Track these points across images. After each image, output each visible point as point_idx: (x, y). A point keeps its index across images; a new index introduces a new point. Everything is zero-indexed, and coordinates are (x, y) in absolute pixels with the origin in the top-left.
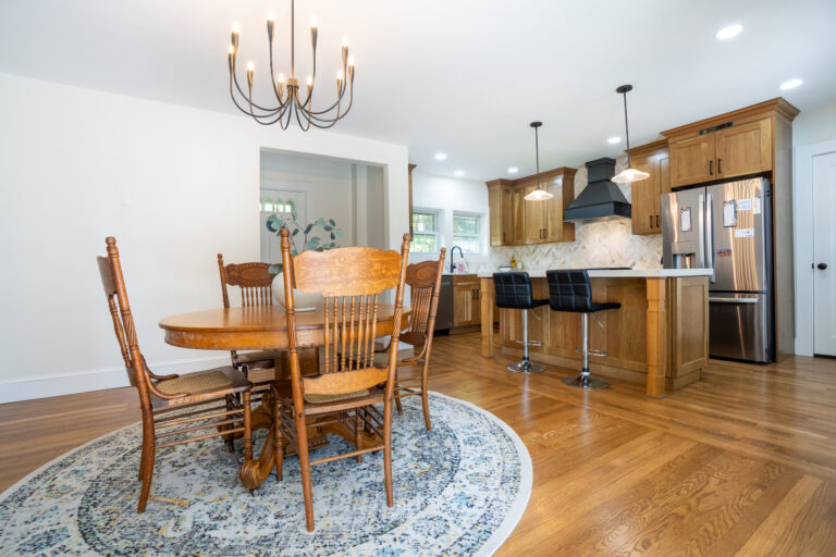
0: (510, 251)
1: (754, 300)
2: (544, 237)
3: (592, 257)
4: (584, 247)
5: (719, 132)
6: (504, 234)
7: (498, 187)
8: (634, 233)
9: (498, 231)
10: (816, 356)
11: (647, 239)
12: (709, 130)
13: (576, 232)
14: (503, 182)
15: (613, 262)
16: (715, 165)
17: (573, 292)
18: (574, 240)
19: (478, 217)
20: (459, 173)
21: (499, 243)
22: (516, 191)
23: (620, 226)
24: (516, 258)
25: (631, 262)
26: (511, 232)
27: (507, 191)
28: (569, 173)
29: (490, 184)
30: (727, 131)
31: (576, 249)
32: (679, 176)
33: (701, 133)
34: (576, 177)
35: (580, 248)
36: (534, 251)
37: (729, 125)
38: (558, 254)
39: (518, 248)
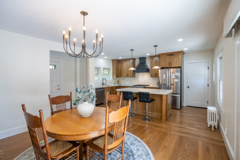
0: (118, 79)
2: (128, 76)
3: (140, 81)
4: (138, 79)
5: (171, 56)
7: (115, 61)
8: (151, 77)
9: (115, 73)
10: (187, 106)
11: (153, 78)
12: (169, 55)
13: (136, 75)
14: (117, 60)
15: (145, 83)
16: (170, 63)
17: (145, 98)
19: (109, 69)
20: (106, 57)
21: (115, 76)
22: (120, 62)
23: (147, 74)
24: (119, 81)
25: (149, 84)
26: (118, 74)
27: (117, 63)
28: (134, 59)
29: (113, 60)
30: (173, 56)
31: (135, 79)
32: (162, 65)
33: (167, 55)
34: (136, 60)
35: (137, 79)
36: (124, 79)
37: (173, 55)
38: (131, 80)
39: (119, 78)
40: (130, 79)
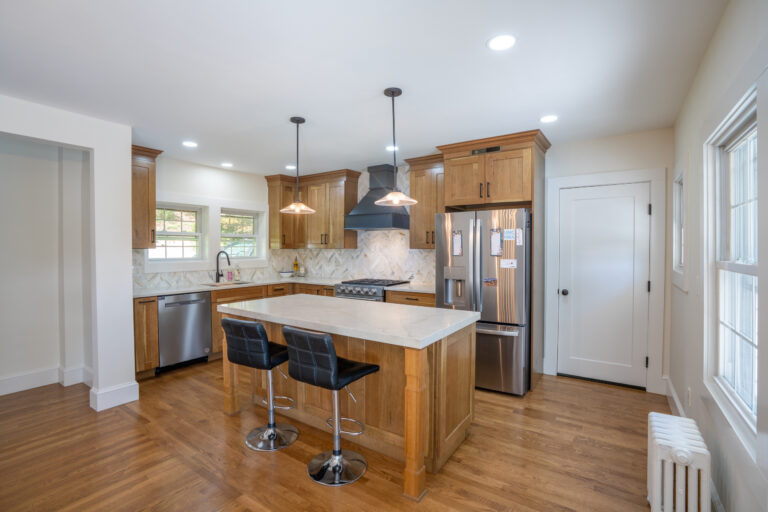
0: (293, 254)
1: (514, 333)
2: (325, 241)
3: (373, 266)
4: (365, 256)
5: (488, 155)
6: (284, 236)
7: (278, 183)
8: (412, 247)
9: (278, 232)
10: (559, 375)
11: (425, 253)
12: (480, 152)
13: (359, 239)
14: (284, 178)
15: (393, 273)
16: (484, 188)
17: (314, 362)
18: (356, 247)
19: (256, 215)
20: (228, 165)
21: (277, 245)
22: (300, 189)
23: (400, 236)
24: (300, 261)
25: (410, 275)
26: (291, 235)
27: (288, 188)
28: (352, 176)
29: (269, 179)
30: (494, 155)
31: (358, 256)
32: (453, 195)
33: (473, 153)
34: (360, 180)
35: (362, 256)
36: (318, 255)
37: (496, 149)
38: (340, 260)
39: (301, 251)
40: (337, 255)
